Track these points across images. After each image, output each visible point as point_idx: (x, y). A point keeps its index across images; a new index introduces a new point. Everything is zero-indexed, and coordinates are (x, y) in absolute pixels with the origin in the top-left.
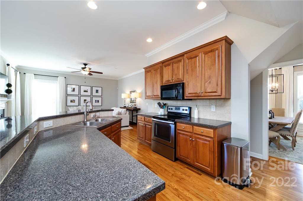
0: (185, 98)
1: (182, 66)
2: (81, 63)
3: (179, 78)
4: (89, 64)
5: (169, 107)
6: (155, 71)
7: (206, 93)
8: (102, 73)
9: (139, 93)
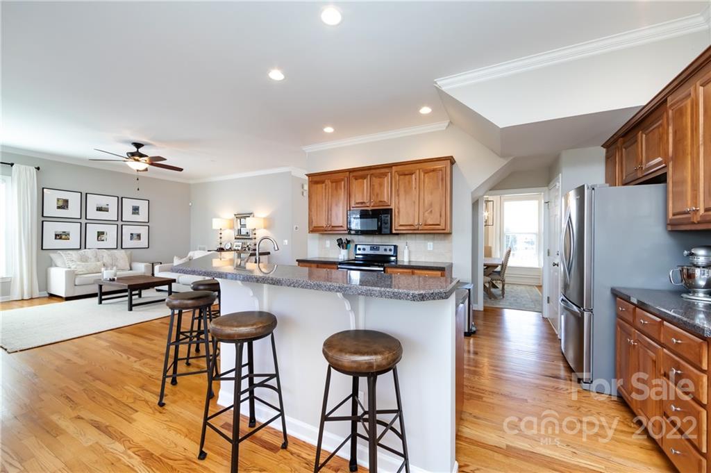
0: (394, 232)
1: (388, 182)
2: (126, 142)
3: (382, 200)
4: (148, 144)
5: (358, 247)
6: (334, 184)
7: (426, 225)
8: (181, 170)
9: (264, 218)
